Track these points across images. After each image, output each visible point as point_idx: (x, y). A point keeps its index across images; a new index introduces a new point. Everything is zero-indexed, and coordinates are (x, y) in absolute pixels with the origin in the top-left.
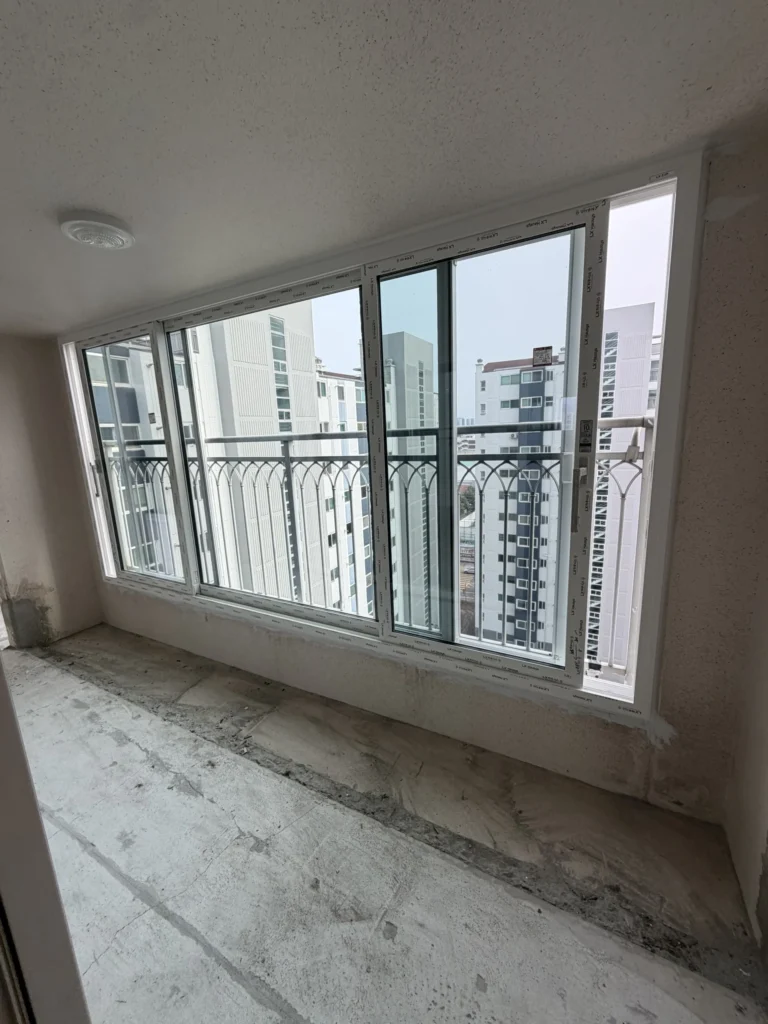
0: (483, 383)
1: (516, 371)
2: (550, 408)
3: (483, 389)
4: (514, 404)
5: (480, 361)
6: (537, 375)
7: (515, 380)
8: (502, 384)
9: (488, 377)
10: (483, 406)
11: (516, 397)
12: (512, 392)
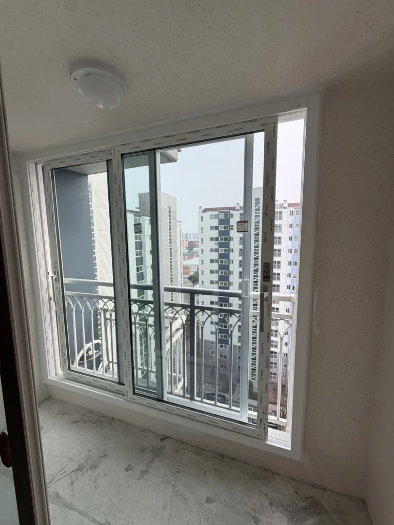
0: (202, 218)
1: (217, 213)
2: (232, 230)
3: (202, 221)
4: (217, 228)
5: (200, 207)
6: (226, 215)
7: (216, 217)
8: (211, 218)
9: (204, 215)
10: (202, 228)
11: (217, 225)
12: (215, 223)
